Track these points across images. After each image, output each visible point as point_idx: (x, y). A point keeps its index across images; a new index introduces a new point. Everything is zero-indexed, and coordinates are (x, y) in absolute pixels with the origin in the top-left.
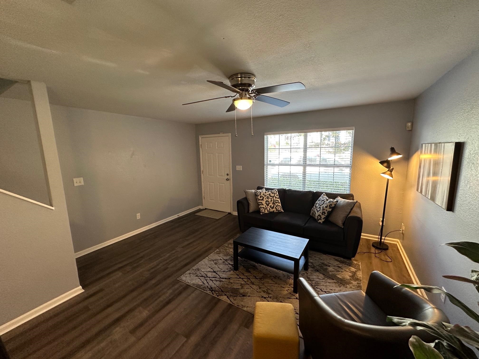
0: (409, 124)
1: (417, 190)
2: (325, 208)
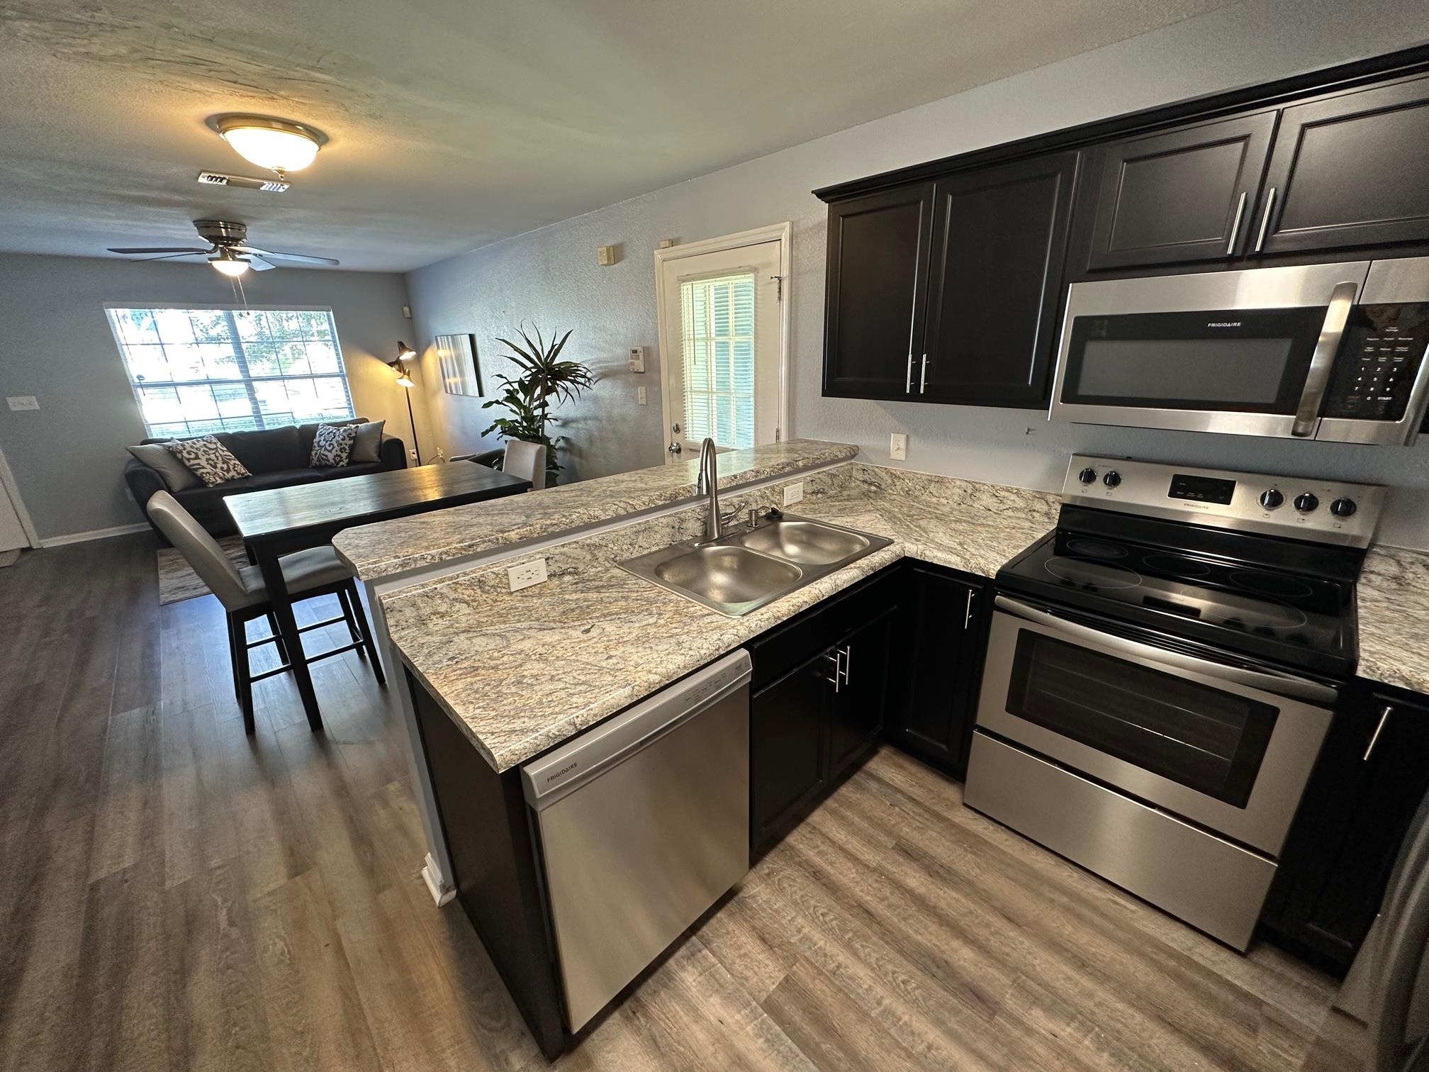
0: (406, 309)
1: (447, 392)
2: (341, 442)
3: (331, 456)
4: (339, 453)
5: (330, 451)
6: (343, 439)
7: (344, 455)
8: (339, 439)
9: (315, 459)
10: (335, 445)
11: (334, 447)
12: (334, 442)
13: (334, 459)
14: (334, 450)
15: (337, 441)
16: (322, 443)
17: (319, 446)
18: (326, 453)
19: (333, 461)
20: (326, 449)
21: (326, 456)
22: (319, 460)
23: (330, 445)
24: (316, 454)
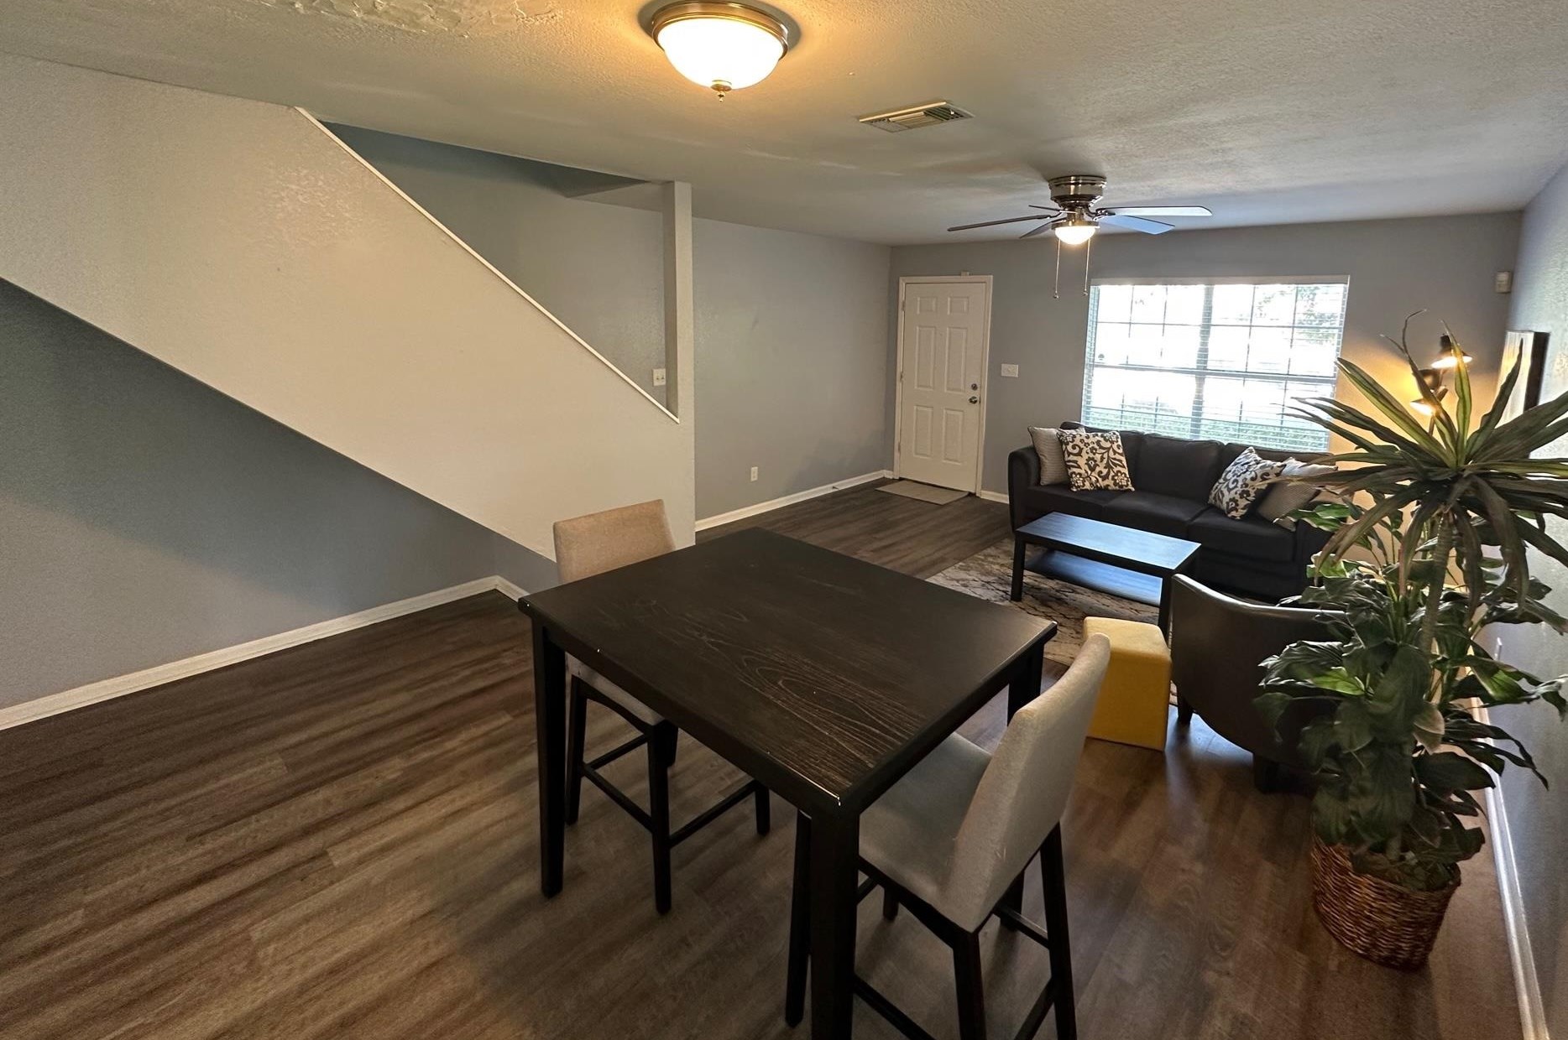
0: (1504, 276)
2: (1248, 481)
3: (1227, 497)
4: (1237, 497)
5: (1229, 490)
6: (1253, 479)
7: (1243, 503)
8: (1249, 477)
9: (1213, 494)
12: (1241, 478)
13: (1228, 503)
14: (1236, 491)
15: (1244, 480)
16: (1231, 476)
17: (1226, 478)
18: (1224, 490)
20: (1228, 486)
21: (1223, 495)
22: (1214, 497)
23: (1235, 482)
24: (1216, 489)
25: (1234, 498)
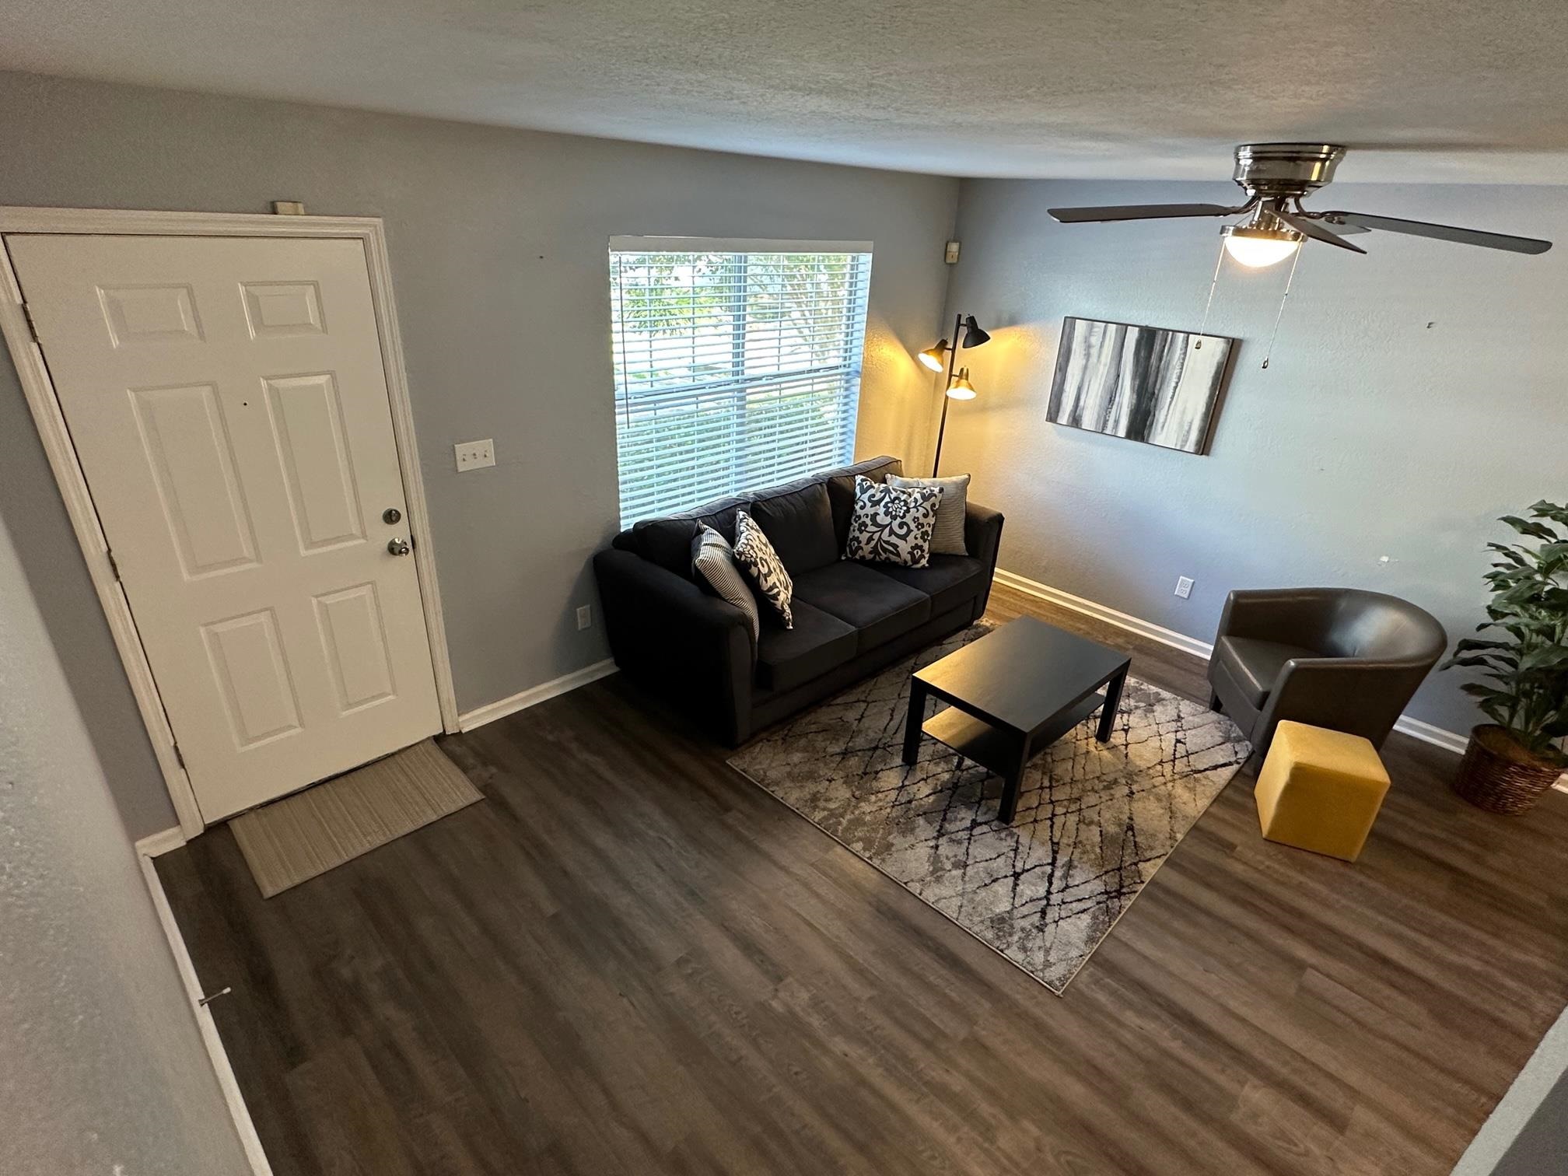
0: (956, 247)
1: (1053, 417)
2: (922, 520)
3: (904, 547)
4: (920, 542)
5: (903, 537)
6: (925, 516)
7: (926, 546)
8: (919, 515)
9: (868, 548)
10: (913, 526)
11: (909, 531)
12: (908, 519)
13: (911, 553)
14: (912, 535)
15: (916, 519)
16: (882, 519)
17: (875, 523)
18: (894, 539)
19: (908, 558)
20: (892, 532)
21: (895, 546)
22: (875, 550)
23: (901, 526)
24: (870, 539)
25: (916, 544)
